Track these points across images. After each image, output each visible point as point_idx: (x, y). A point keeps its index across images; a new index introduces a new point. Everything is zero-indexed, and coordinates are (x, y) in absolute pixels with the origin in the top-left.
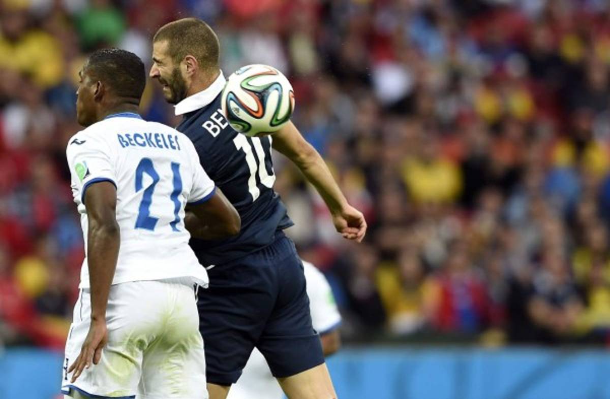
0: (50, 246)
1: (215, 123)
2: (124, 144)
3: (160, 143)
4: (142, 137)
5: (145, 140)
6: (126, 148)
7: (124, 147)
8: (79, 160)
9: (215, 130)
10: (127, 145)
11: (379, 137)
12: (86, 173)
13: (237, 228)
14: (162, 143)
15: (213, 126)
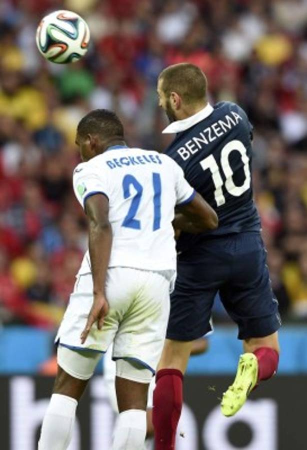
0: (38, 250)
1: (187, 149)
2: (112, 166)
3: (142, 162)
4: (127, 159)
5: (129, 160)
6: (114, 169)
7: (111, 168)
8: (80, 183)
9: (185, 155)
10: (115, 166)
11: (285, 168)
12: (84, 190)
13: (215, 225)
14: (144, 161)
15: (185, 151)
